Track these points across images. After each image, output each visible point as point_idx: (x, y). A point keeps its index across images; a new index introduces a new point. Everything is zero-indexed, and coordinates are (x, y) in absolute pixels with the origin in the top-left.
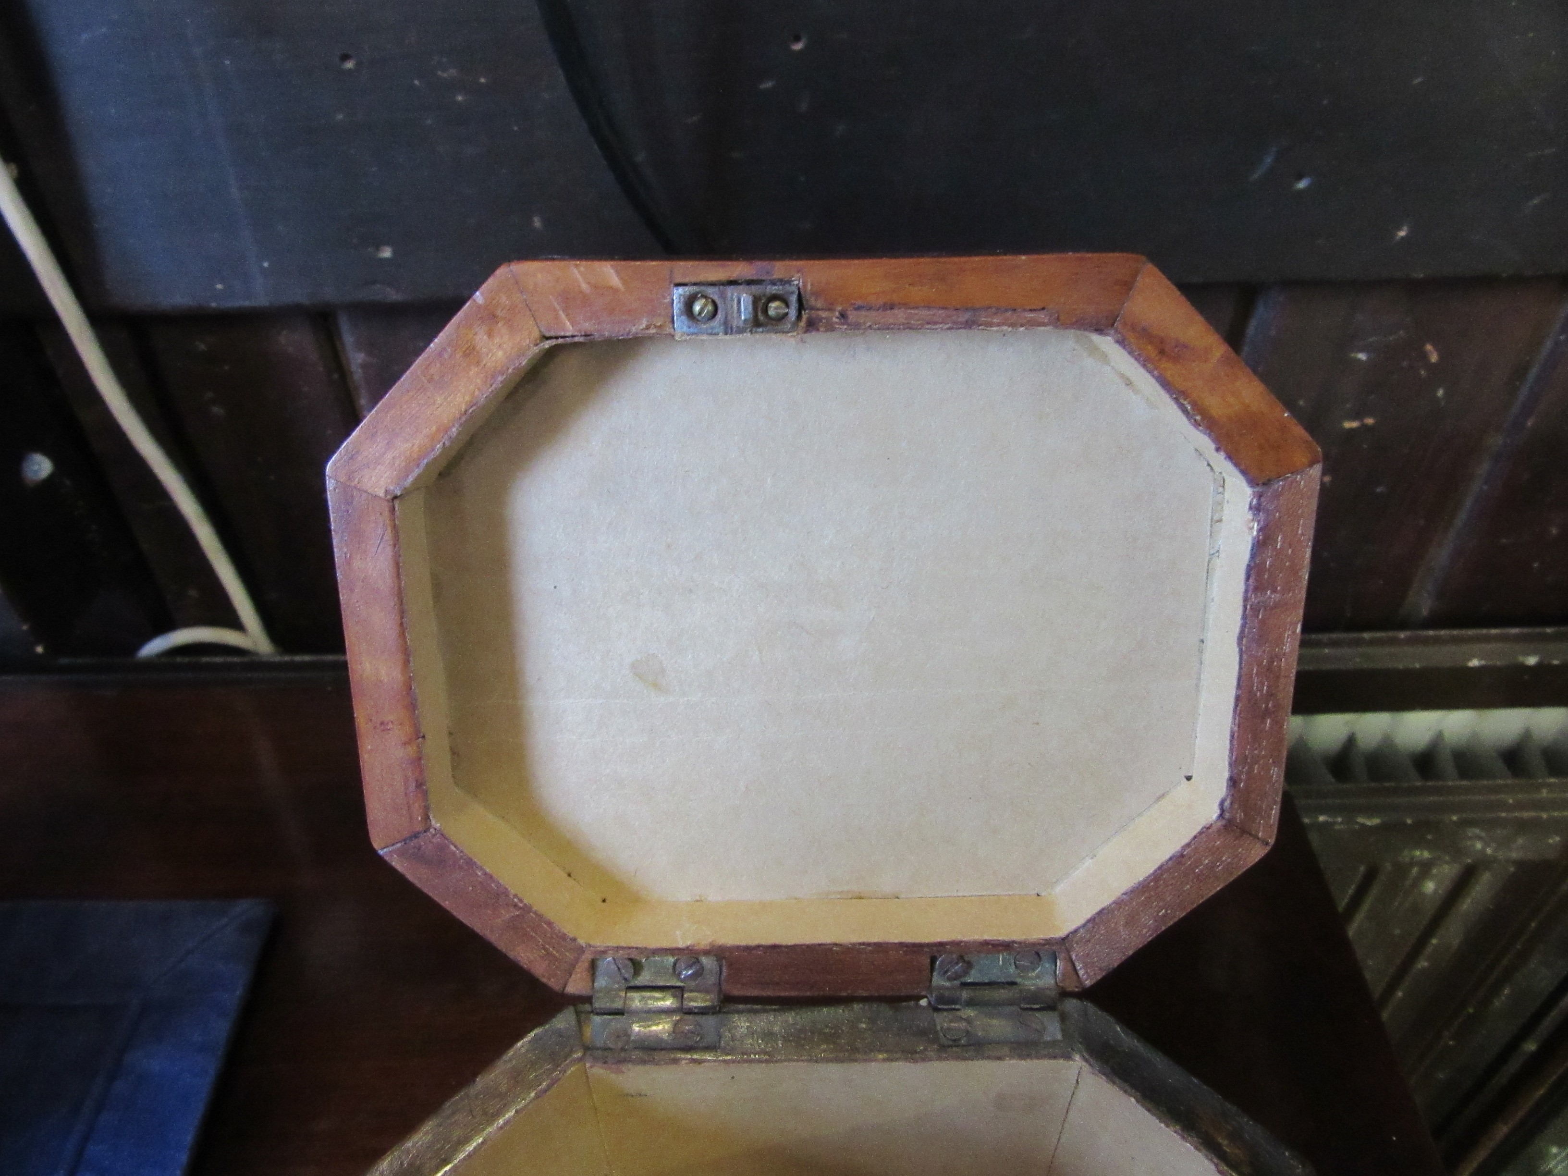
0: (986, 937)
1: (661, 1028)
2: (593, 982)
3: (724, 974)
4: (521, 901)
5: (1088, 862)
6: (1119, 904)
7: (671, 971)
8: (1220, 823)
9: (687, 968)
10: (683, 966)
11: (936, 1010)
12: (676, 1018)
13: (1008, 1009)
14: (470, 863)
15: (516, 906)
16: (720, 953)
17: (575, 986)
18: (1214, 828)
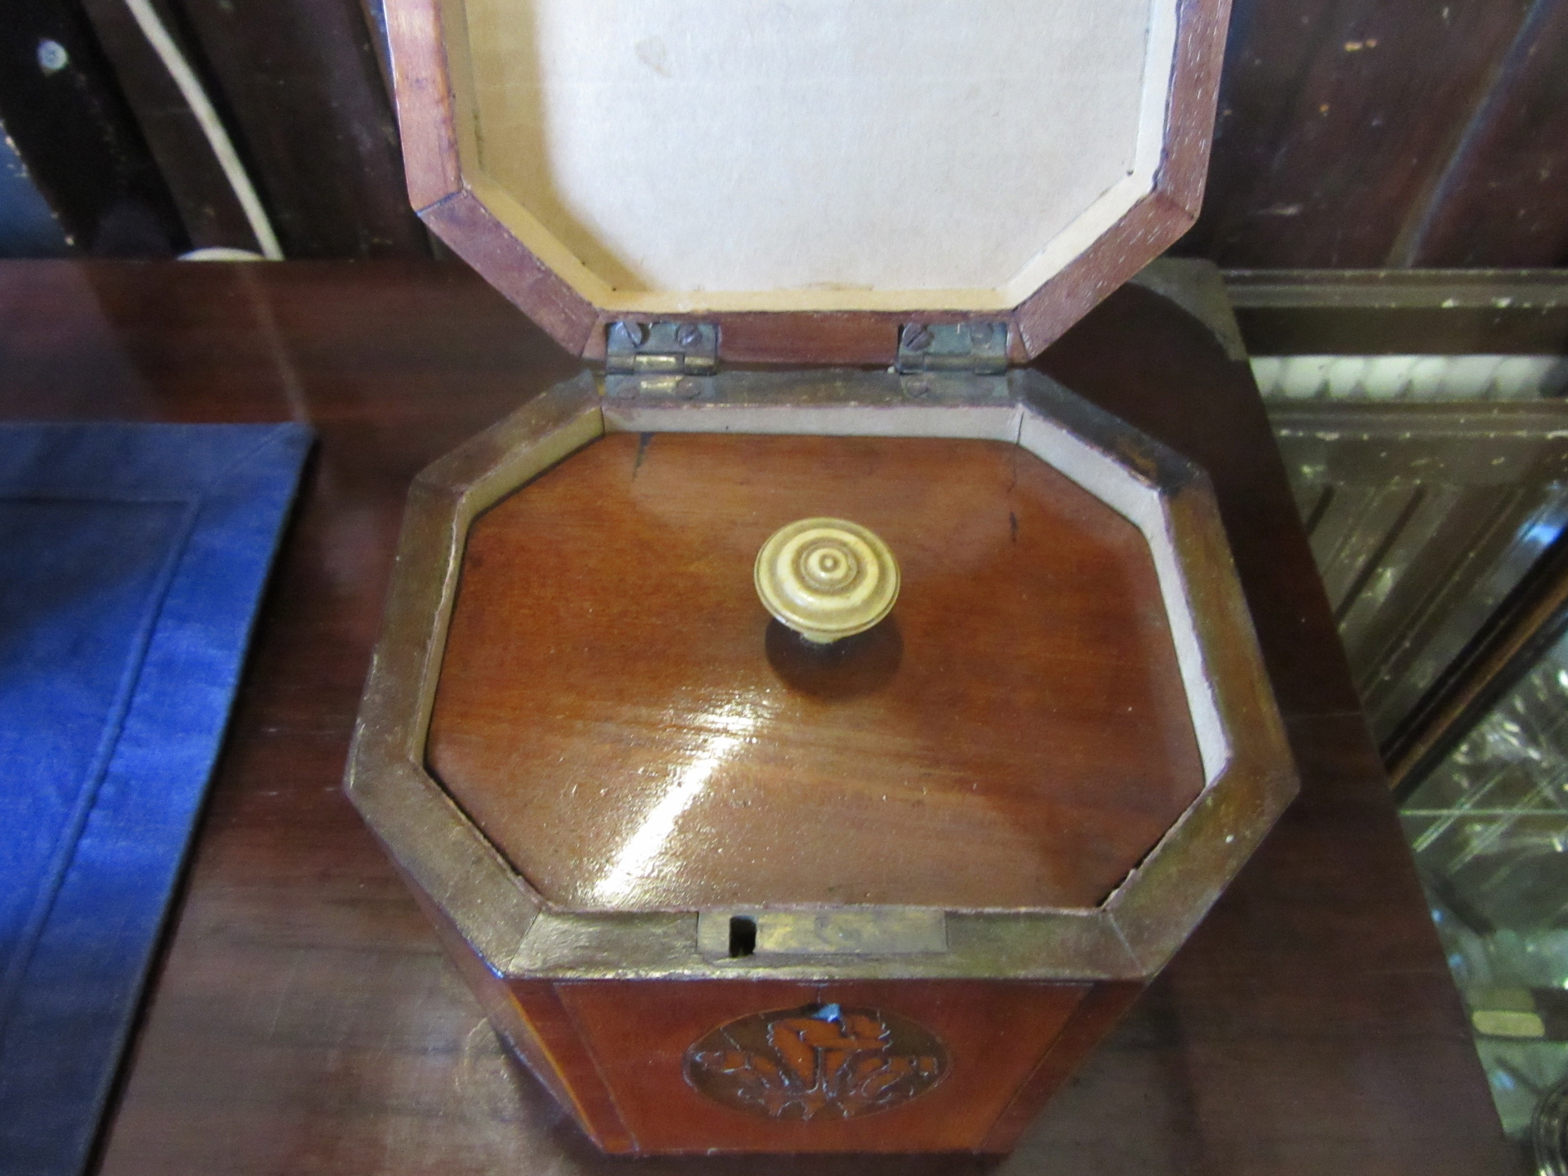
0: (947, 307)
1: (667, 384)
2: (607, 346)
3: (720, 340)
4: (543, 264)
5: (1038, 257)
6: (1062, 276)
7: (674, 337)
8: (1154, 195)
9: (687, 336)
10: (684, 335)
11: (902, 374)
12: (678, 378)
13: (963, 374)
14: (498, 225)
15: (539, 269)
16: (714, 319)
17: (591, 352)
18: (1147, 201)
